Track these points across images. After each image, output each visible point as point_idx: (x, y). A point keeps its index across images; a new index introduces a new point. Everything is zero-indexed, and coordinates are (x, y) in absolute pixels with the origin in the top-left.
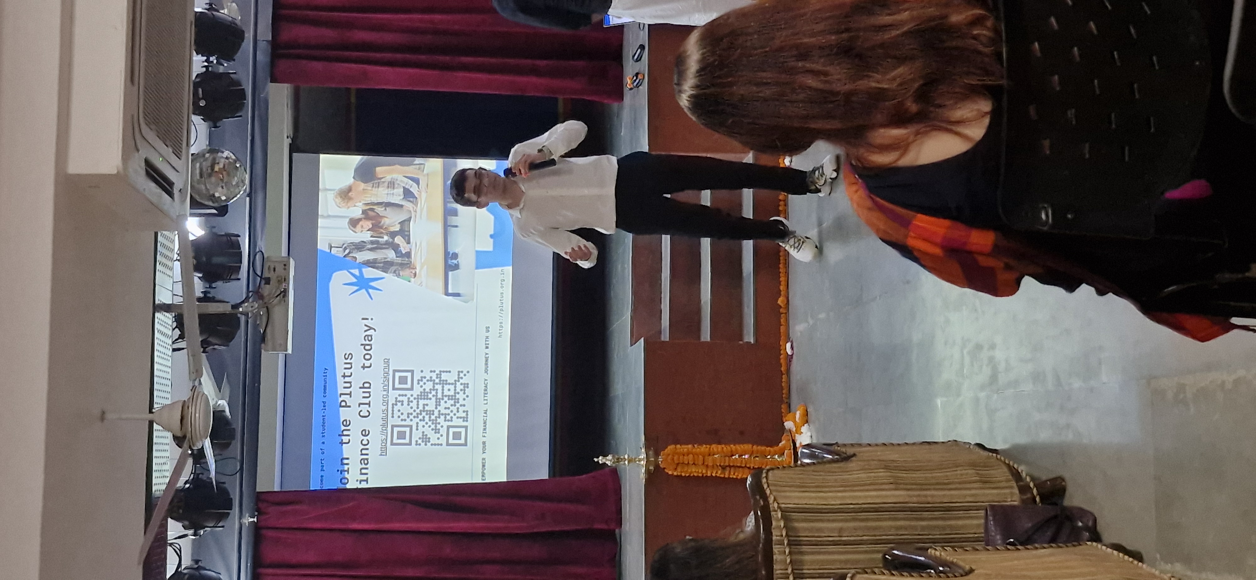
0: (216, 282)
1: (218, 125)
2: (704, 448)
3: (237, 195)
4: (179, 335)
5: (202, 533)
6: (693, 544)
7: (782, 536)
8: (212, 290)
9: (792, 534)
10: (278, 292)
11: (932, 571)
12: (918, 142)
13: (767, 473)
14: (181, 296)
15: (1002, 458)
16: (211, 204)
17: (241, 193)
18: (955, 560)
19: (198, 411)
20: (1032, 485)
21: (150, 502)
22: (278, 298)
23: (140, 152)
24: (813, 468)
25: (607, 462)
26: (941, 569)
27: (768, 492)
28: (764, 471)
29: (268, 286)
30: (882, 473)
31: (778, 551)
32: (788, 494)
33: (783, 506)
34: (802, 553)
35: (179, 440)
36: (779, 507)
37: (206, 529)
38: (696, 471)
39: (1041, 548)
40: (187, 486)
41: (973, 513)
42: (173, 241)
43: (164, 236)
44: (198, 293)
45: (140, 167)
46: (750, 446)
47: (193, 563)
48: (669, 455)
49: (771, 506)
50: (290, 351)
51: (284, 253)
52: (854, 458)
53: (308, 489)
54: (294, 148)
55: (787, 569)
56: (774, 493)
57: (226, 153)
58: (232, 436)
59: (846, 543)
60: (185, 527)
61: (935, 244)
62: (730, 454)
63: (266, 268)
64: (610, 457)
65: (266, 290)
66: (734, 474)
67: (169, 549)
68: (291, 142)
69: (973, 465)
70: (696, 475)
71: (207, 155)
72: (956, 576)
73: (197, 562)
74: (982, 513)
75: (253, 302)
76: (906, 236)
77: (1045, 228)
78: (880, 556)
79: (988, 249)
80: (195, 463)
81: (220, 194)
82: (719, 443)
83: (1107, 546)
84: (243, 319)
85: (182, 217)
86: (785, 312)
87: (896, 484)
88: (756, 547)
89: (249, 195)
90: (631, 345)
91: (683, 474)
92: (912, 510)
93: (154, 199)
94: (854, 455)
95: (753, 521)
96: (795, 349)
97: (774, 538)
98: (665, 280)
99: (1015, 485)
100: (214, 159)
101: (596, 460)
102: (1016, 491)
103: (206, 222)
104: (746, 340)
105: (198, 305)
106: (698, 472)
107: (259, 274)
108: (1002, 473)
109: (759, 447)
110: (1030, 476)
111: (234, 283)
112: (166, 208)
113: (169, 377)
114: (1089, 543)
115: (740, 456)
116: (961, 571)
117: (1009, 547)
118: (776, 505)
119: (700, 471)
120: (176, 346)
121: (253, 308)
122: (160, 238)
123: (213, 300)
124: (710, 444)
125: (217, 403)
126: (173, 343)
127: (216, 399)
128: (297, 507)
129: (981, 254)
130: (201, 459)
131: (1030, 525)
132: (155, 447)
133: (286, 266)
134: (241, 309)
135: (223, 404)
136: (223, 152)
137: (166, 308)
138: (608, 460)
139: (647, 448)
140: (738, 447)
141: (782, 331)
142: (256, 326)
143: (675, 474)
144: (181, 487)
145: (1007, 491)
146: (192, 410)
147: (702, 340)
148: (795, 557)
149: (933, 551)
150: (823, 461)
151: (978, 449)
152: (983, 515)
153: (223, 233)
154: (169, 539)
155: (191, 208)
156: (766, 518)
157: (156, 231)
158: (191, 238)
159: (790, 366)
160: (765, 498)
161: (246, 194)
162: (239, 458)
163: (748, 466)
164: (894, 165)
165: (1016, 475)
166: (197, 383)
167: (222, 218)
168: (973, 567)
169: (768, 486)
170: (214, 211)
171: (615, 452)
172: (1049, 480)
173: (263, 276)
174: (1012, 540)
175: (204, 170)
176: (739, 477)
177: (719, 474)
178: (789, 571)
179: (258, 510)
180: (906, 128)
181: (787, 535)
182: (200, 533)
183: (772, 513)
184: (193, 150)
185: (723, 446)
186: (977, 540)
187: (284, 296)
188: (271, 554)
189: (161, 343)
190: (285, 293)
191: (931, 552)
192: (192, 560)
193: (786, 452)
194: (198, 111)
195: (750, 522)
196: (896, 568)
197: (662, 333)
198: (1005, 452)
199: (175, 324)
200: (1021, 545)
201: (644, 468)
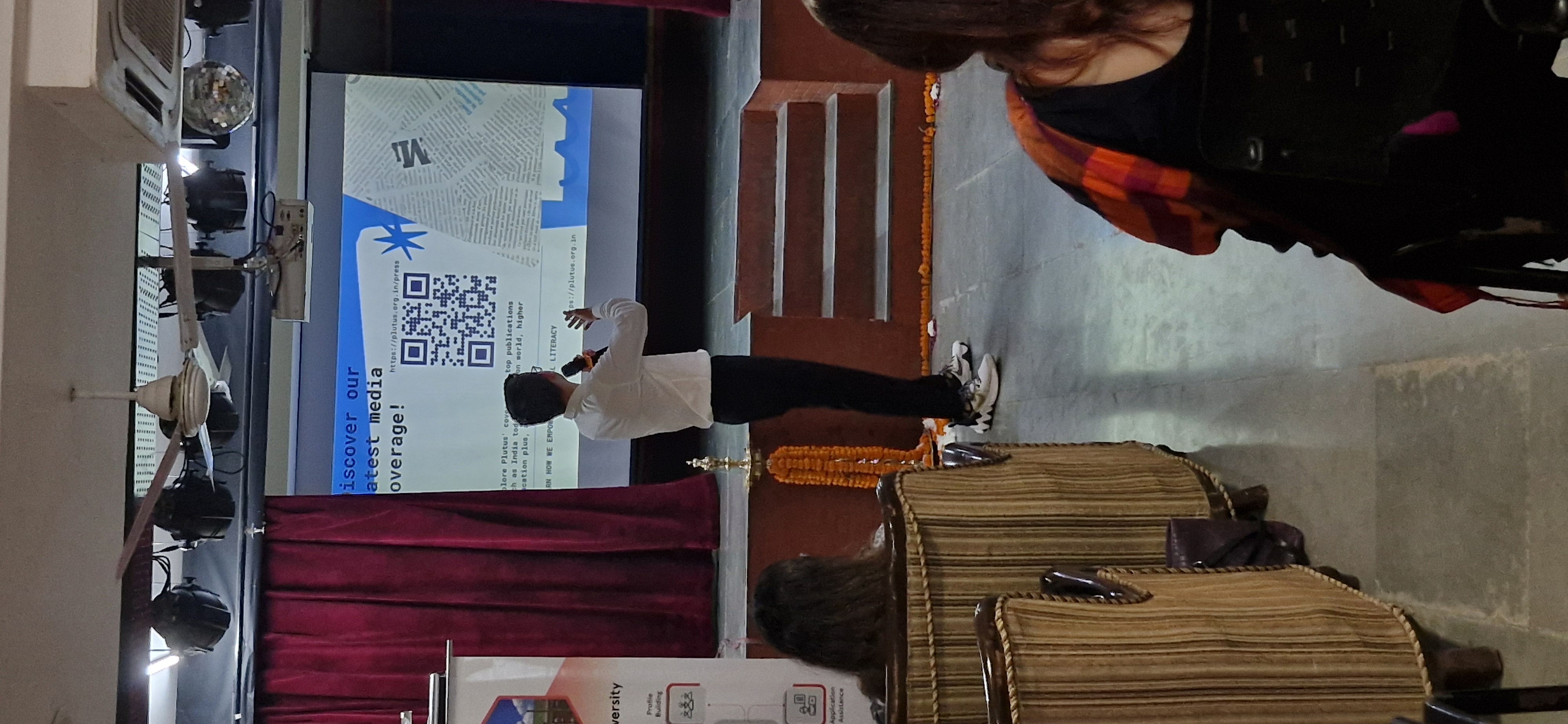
0: (215, 231)
1: (218, 32)
2: (823, 451)
3: (241, 121)
4: (168, 297)
5: (196, 545)
6: (807, 562)
7: (918, 553)
8: (210, 242)
9: (931, 552)
10: (293, 245)
11: (1102, 597)
12: (1098, 58)
13: (901, 477)
14: (170, 248)
15: (1191, 463)
16: (207, 131)
17: (247, 119)
18: (1130, 584)
19: (192, 390)
20: (1226, 495)
21: (131, 502)
22: (294, 251)
23: (120, 60)
24: (958, 472)
25: (703, 466)
26: (1113, 594)
27: (902, 499)
28: (898, 474)
29: (280, 237)
30: (1043, 479)
31: (913, 572)
32: (926, 503)
33: (920, 517)
34: (942, 575)
35: (167, 427)
36: (915, 519)
37: (202, 540)
38: (812, 479)
39: (1236, 572)
40: (178, 485)
41: (1152, 529)
42: (160, 178)
43: (149, 171)
44: (193, 246)
45: (119, 79)
46: (880, 449)
47: (185, 581)
48: (779, 459)
49: (905, 517)
50: (307, 319)
51: (300, 196)
52: (1009, 461)
53: (328, 494)
54: (313, 66)
55: (923, 594)
56: (910, 501)
57: (228, 68)
58: (236, 426)
59: (997, 564)
60: (175, 537)
61: (1115, 185)
62: (855, 458)
63: (278, 215)
64: (706, 460)
65: (278, 242)
66: (860, 483)
67: (155, 563)
68: (309, 58)
69: (1155, 471)
70: (812, 483)
71: (204, 70)
72: (1130, 603)
73: (190, 580)
74: (1164, 529)
75: (261, 256)
76: (1082, 175)
77: (1254, 168)
78: (1037, 580)
79: (1182, 193)
80: (188, 457)
81: (220, 119)
82: (843, 444)
83: (1315, 569)
84: (248, 276)
85: (172, 146)
86: (927, 282)
87: (1061, 493)
88: (885, 567)
89: (257, 124)
90: (736, 322)
91: (797, 482)
92: (1079, 523)
93: (137, 122)
94: (1009, 457)
95: (883, 536)
96: (938, 329)
97: (909, 556)
98: (778, 240)
99: (1205, 496)
100: (213, 75)
101: (689, 463)
102: (1206, 502)
103: (202, 156)
104: (878, 317)
105: (192, 259)
106: (816, 480)
107: (268, 220)
108: (1189, 480)
109: (891, 451)
110: (1224, 485)
111: (239, 233)
112: (152, 133)
113: (155, 347)
114: (1294, 566)
115: (868, 460)
116: (1137, 596)
117: (1196, 569)
118: (912, 516)
119: (818, 478)
120: (164, 310)
121: (261, 265)
122: (143, 173)
123: (211, 253)
124: (831, 446)
125: (215, 383)
126: (160, 306)
127: (213, 380)
128: (315, 516)
129: (1175, 200)
130: (197, 451)
131: (1222, 545)
132: (137, 436)
133: (303, 212)
134: (245, 266)
135: (223, 385)
136: (224, 67)
137: (152, 262)
138: (704, 464)
139: (753, 447)
140: (866, 450)
141: (922, 307)
142: (265, 288)
143: (787, 481)
144: (169, 487)
145: (1196, 502)
146: (184, 387)
147: (824, 316)
148: (934, 580)
149: (1103, 574)
150: (970, 464)
151: (1160, 451)
152: (1165, 531)
153: (223, 170)
154: (154, 551)
155: (183, 137)
156: (898, 531)
157: (139, 162)
158: (184, 175)
159: (932, 350)
160: (898, 506)
161: (252, 122)
162: (242, 452)
163: (877, 473)
164: (1068, 85)
165: (1207, 483)
166: (190, 355)
167: (222, 150)
168: (1152, 592)
169: (903, 493)
170: (211, 142)
171: (713, 454)
172: (1247, 490)
173: (275, 225)
174: (1200, 562)
175: (200, 88)
176: (866, 487)
177: (841, 482)
178: (927, 596)
179: (266, 519)
180: (1084, 40)
181: (925, 553)
182: (194, 544)
183: (908, 526)
184: (186, 63)
185: (847, 448)
186: (1157, 562)
187: (301, 250)
188: (283, 574)
189: (145, 305)
190: (302, 245)
191: (1100, 575)
192: (185, 578)
193: (925, 456)
194: (192, 13)
195: (880, 536)
196: (1058, 594)
197: (774, 307)
198: (1193, 456)
199: (162, 283)
200: (1210, 567)
201: (749, 474)
